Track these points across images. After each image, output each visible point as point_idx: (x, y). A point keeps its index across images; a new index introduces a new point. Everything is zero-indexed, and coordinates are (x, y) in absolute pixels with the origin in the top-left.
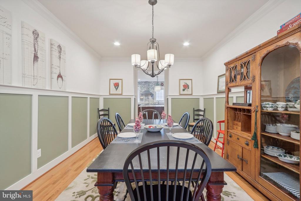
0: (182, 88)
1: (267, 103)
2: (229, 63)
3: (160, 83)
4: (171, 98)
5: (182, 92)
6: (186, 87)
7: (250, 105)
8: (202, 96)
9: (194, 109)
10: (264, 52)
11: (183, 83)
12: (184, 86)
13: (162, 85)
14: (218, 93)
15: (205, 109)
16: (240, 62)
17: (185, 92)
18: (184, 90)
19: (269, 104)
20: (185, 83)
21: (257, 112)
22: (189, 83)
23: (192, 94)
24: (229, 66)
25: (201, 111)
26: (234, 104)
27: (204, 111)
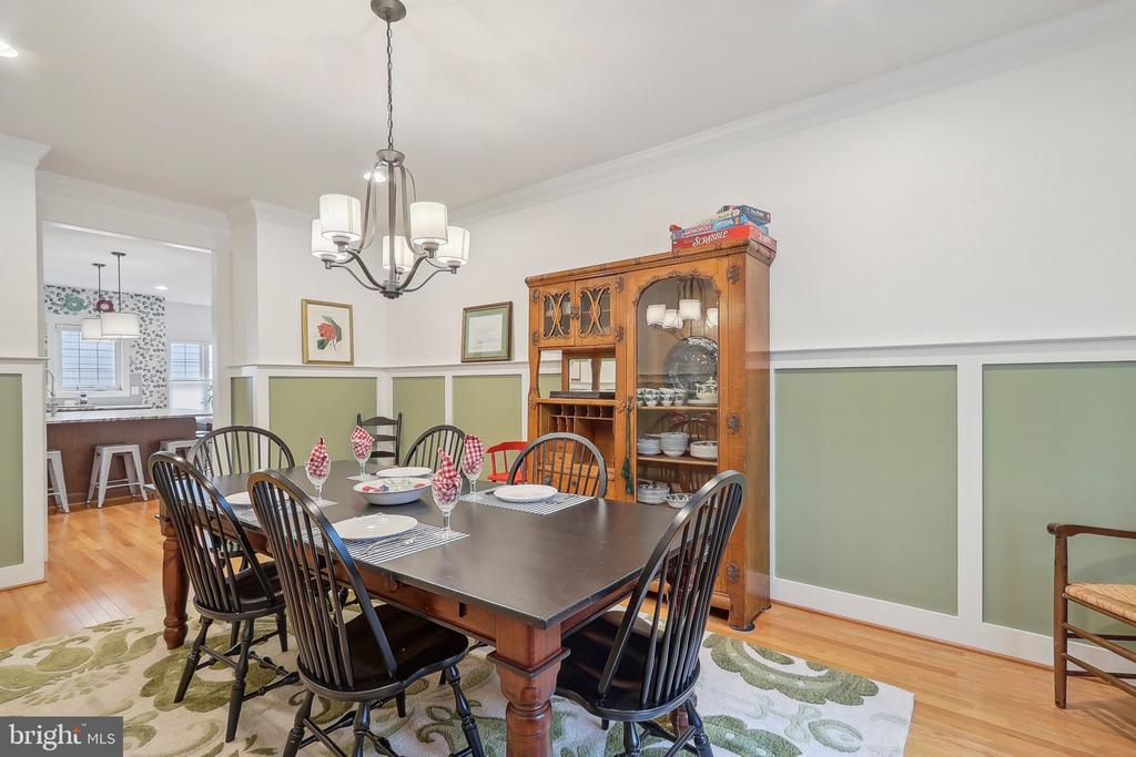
0: (314, 336)
1: (648, 390)
2: (543, 283)
3: (89, 298)
4: (270, 378)
5: (315, 354)
6: (330, 333)
7: (611, 396)
8: (385, 369)
9: (359, 416)
10: (646, 277)
11: (316, 317)
12: (321, 328)
13: (105, 307)
14: (466, 361)
15: (400, 415)
16: (579, 286)
17: (329, 354)
18: (322, 345)
19: (651, 393)
20: (326, 318)
21: (630, 411)
22: (340, 317)
23: (351, 363)
24: (541, 289)
25: (384, 421)
26: (553, 394)
27: (397, 423)
